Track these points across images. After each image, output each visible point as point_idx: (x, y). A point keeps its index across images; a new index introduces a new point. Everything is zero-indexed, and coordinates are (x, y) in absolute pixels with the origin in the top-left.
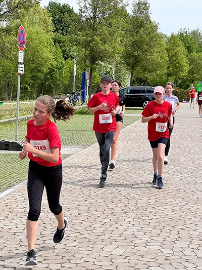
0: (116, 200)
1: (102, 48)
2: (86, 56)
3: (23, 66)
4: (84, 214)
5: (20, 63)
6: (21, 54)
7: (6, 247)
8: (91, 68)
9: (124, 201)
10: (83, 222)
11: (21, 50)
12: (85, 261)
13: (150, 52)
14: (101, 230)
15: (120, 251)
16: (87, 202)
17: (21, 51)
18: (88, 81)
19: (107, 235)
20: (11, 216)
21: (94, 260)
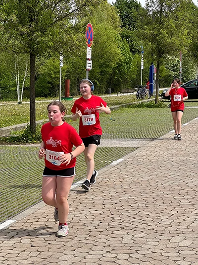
0: (183, 192)
2: (153, 50)
3: (91, 62)
4: (151, 206)
5: (88, 59)
6: (89, 50)
7: (76, 236)
8: (158, 62)
9: (192, 193)
10: (151, 214)
11: (89, 46)
12: (153, 252)
14: (168, 222)
15: (187, 243)
16: (154, 194)
17: (89, 48)
18: (155, 74)
19: (174, 227)
20: (80, 207)
21: (162, 251)
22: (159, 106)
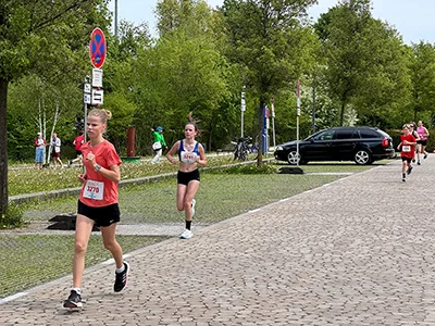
1: (276, 64)
3: (101, 92)
5: (96, 88)
6: (97, 73)
11: (98, 66)
13: (373, 72)
16: (131, 314)
17: (97, 69)
18: (268, 120)
22: (264, 171)
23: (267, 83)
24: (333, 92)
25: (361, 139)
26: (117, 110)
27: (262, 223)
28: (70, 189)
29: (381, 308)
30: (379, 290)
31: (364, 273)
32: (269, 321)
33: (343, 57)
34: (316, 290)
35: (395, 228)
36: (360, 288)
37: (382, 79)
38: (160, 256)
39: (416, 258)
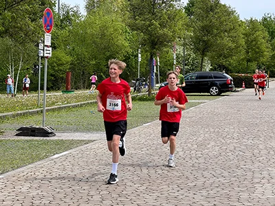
1: (161, 32)
3: (50, 49)
5: (47, 46)
6: (48, 36)
11: (48, 32)
22: (153, 99)
23: (154, 44)
24: (196, 50)
25: (214, 79)
26: (60, 60)
27: (152, 132)
28: (30, 111)
29: (227, 185)
30: (226, 174)
31: (216, 163)
32: (157, 194)
33: (202, 27)
34: (186, 173)
35: (235, 135)
36: (214, 173)
37: (227, 41)
38: (88, 153)
39: (248, 154)
